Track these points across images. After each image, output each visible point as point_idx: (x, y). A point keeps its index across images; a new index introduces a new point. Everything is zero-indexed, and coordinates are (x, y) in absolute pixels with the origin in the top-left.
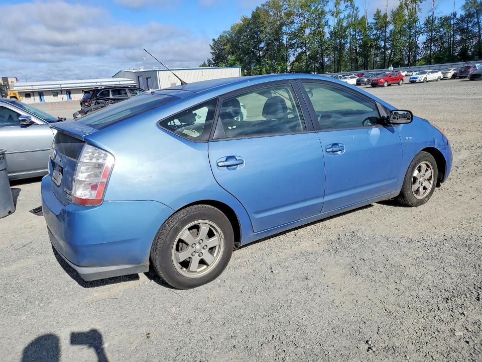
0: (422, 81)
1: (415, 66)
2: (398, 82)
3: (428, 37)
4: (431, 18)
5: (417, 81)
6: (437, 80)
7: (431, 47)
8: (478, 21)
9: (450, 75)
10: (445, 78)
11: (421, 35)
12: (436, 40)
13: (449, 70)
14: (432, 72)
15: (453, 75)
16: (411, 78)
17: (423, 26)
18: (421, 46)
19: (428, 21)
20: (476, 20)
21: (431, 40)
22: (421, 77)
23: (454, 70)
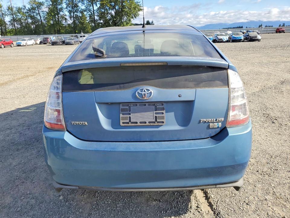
0: (25, 45)
1: (7, 35)
2: (10, 45)
3: (12, 18)
4: (10, 6)
5: (22, 45)
6: (33, 45)
7: (15, 25)
8: (39, 12)
9: (38, 42)
10: (36, 44)
11: (6, 16)
12: (17, 21)
13: (37, 39)
14: (29, 40)
15: (40, 42)
16: (17, 43)
17: (6, 11)
18: (8, 23)
19: (9, 8)
20: (37, 12)
21: (14, 20)
22: (23, 43)
23: (40, 39)
